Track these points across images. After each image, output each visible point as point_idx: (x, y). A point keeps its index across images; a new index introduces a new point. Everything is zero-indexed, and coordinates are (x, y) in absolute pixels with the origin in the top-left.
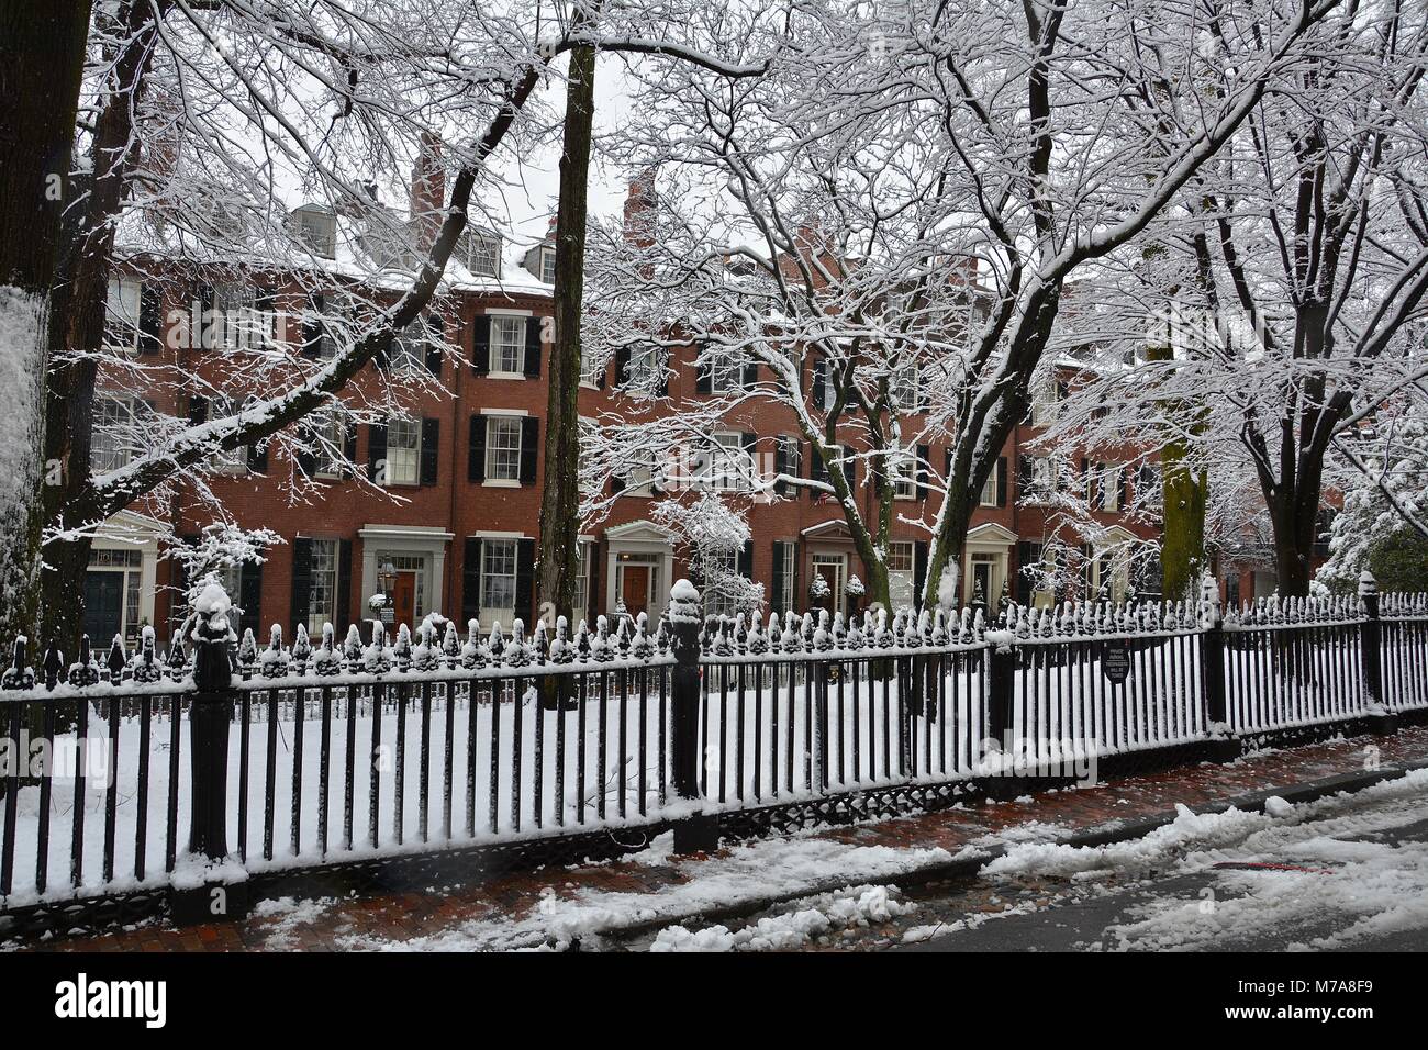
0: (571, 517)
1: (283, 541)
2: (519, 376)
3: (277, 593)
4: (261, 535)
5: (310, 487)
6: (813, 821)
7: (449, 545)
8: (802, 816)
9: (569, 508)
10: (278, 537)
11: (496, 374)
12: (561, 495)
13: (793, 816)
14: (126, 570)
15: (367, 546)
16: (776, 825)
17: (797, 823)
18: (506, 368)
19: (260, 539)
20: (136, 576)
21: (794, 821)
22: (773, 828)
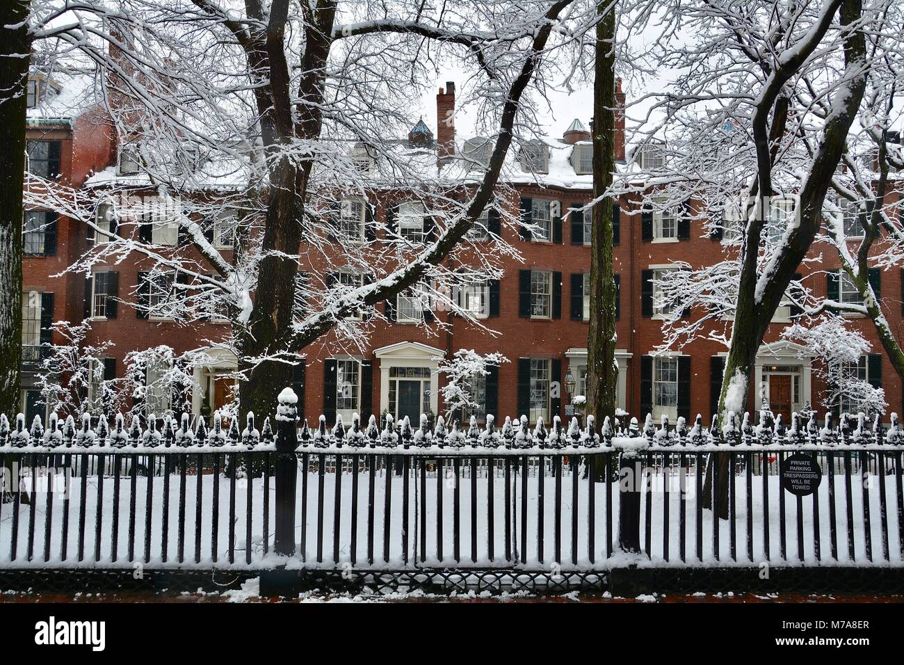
0: (607, 341)
1: (508, 360)
2: (675, 240)
3: (508, 394)
4: (492, 357)
5: (441, 326)
6: (408, 588)
7: (629, 361)
8: (395, 581)
9: (605, 334)
10: (505, 358)
11: (659, 239)
12: (599, 324)
13: (386, 581)
14: (422, 380)
15: (572, 363)
16: (370, 586)
17: (392, 587)
18: (665, 234)
19: (492, 360)
20: (427, 383)
21: (387, 585)
22: (366, 588)
